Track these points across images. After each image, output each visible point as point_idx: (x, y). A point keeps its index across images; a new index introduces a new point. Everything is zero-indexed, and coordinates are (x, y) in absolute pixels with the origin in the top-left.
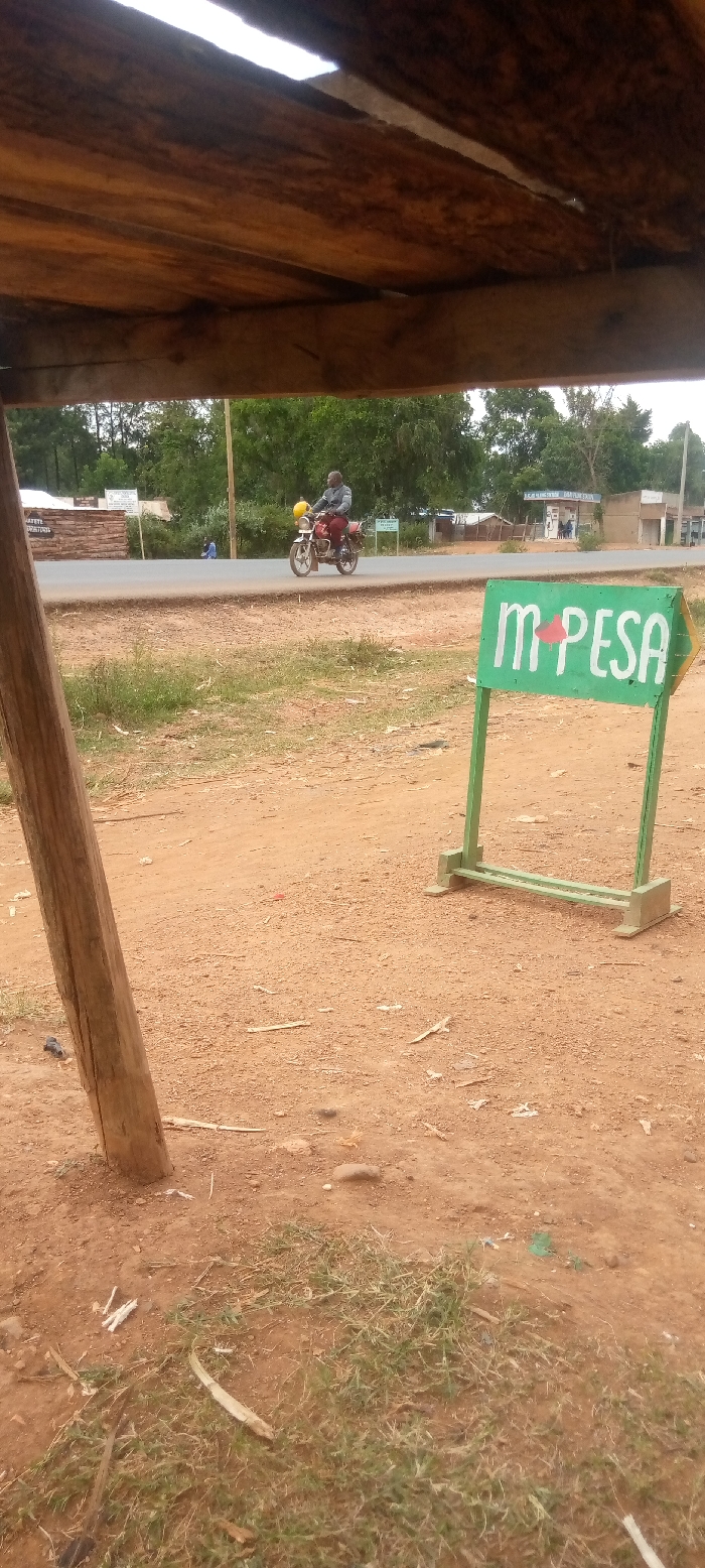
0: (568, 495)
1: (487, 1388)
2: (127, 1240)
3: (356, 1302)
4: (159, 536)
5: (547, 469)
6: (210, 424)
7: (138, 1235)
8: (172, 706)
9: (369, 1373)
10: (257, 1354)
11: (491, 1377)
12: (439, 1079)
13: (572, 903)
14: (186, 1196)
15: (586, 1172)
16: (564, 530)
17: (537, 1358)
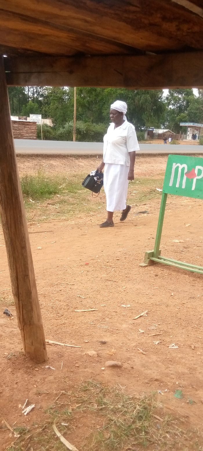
0: (196, 125)
1: (158, 444)
2: (32, 383)
3: (112, 410)
4: (48, 132)
5: (189, 115)
6: (69, 93)
7: (36, 381)
8: (50, 193)
9: (116, 436)
10: (76, 426)
11: (160, 440)
12: (143, 333)
13: (192, 272)
14: (53, 368)
15: (195, 369)
16: (194, 137)
17: (176, 435)
